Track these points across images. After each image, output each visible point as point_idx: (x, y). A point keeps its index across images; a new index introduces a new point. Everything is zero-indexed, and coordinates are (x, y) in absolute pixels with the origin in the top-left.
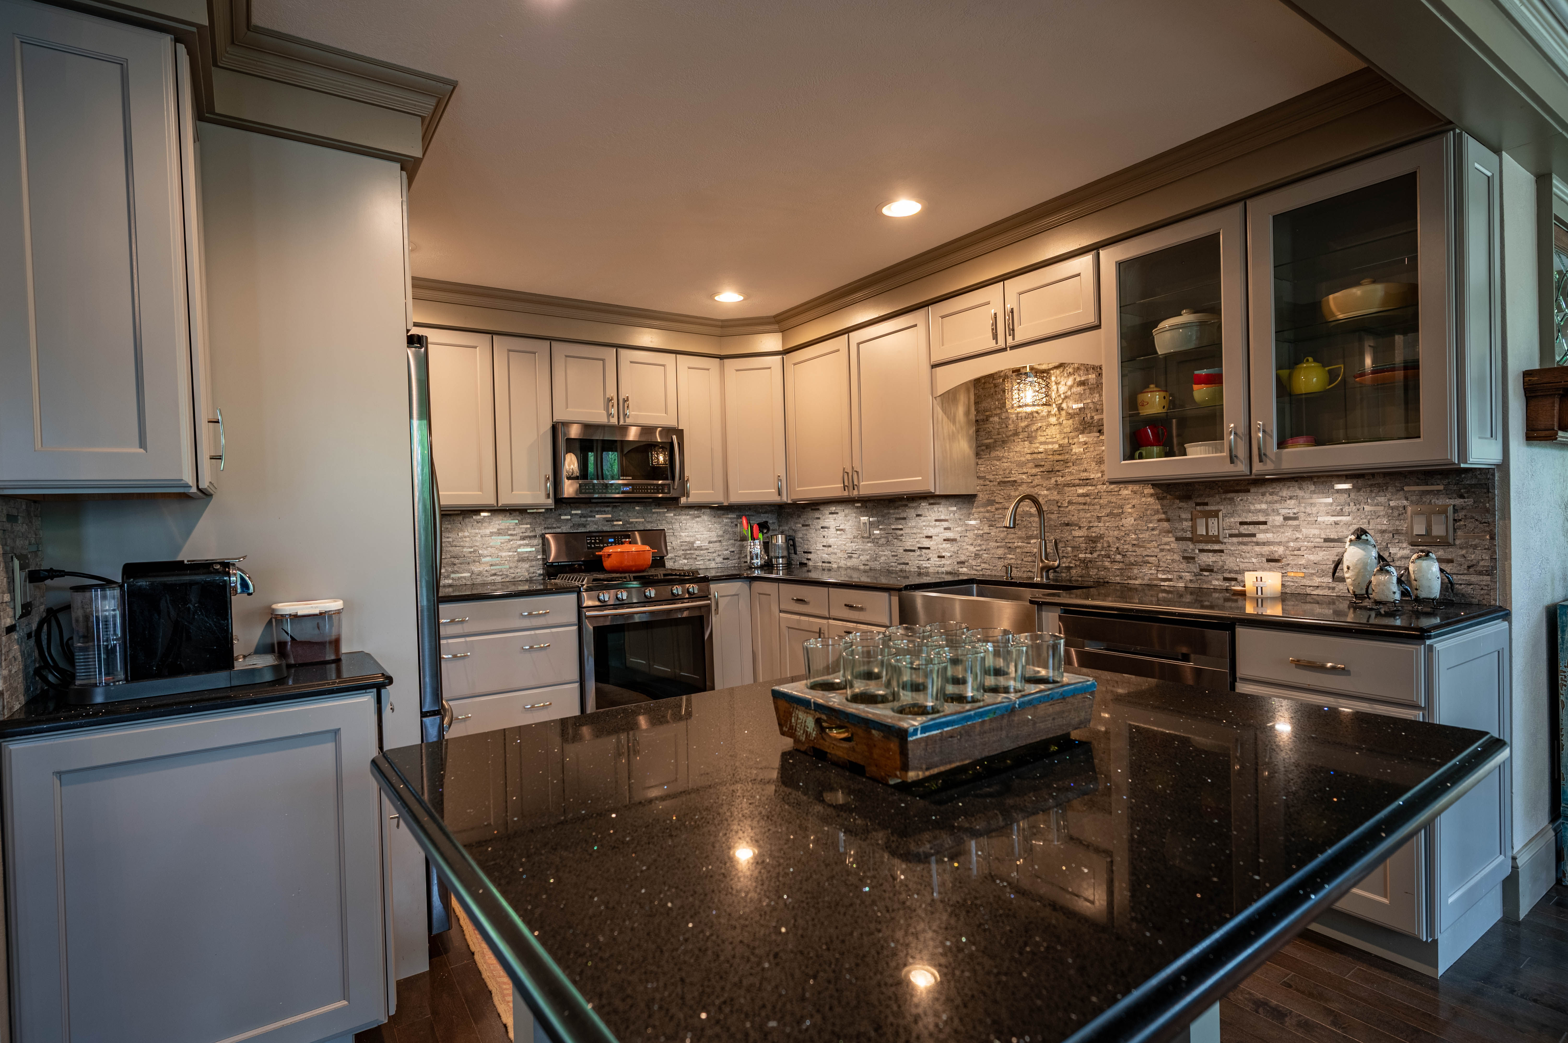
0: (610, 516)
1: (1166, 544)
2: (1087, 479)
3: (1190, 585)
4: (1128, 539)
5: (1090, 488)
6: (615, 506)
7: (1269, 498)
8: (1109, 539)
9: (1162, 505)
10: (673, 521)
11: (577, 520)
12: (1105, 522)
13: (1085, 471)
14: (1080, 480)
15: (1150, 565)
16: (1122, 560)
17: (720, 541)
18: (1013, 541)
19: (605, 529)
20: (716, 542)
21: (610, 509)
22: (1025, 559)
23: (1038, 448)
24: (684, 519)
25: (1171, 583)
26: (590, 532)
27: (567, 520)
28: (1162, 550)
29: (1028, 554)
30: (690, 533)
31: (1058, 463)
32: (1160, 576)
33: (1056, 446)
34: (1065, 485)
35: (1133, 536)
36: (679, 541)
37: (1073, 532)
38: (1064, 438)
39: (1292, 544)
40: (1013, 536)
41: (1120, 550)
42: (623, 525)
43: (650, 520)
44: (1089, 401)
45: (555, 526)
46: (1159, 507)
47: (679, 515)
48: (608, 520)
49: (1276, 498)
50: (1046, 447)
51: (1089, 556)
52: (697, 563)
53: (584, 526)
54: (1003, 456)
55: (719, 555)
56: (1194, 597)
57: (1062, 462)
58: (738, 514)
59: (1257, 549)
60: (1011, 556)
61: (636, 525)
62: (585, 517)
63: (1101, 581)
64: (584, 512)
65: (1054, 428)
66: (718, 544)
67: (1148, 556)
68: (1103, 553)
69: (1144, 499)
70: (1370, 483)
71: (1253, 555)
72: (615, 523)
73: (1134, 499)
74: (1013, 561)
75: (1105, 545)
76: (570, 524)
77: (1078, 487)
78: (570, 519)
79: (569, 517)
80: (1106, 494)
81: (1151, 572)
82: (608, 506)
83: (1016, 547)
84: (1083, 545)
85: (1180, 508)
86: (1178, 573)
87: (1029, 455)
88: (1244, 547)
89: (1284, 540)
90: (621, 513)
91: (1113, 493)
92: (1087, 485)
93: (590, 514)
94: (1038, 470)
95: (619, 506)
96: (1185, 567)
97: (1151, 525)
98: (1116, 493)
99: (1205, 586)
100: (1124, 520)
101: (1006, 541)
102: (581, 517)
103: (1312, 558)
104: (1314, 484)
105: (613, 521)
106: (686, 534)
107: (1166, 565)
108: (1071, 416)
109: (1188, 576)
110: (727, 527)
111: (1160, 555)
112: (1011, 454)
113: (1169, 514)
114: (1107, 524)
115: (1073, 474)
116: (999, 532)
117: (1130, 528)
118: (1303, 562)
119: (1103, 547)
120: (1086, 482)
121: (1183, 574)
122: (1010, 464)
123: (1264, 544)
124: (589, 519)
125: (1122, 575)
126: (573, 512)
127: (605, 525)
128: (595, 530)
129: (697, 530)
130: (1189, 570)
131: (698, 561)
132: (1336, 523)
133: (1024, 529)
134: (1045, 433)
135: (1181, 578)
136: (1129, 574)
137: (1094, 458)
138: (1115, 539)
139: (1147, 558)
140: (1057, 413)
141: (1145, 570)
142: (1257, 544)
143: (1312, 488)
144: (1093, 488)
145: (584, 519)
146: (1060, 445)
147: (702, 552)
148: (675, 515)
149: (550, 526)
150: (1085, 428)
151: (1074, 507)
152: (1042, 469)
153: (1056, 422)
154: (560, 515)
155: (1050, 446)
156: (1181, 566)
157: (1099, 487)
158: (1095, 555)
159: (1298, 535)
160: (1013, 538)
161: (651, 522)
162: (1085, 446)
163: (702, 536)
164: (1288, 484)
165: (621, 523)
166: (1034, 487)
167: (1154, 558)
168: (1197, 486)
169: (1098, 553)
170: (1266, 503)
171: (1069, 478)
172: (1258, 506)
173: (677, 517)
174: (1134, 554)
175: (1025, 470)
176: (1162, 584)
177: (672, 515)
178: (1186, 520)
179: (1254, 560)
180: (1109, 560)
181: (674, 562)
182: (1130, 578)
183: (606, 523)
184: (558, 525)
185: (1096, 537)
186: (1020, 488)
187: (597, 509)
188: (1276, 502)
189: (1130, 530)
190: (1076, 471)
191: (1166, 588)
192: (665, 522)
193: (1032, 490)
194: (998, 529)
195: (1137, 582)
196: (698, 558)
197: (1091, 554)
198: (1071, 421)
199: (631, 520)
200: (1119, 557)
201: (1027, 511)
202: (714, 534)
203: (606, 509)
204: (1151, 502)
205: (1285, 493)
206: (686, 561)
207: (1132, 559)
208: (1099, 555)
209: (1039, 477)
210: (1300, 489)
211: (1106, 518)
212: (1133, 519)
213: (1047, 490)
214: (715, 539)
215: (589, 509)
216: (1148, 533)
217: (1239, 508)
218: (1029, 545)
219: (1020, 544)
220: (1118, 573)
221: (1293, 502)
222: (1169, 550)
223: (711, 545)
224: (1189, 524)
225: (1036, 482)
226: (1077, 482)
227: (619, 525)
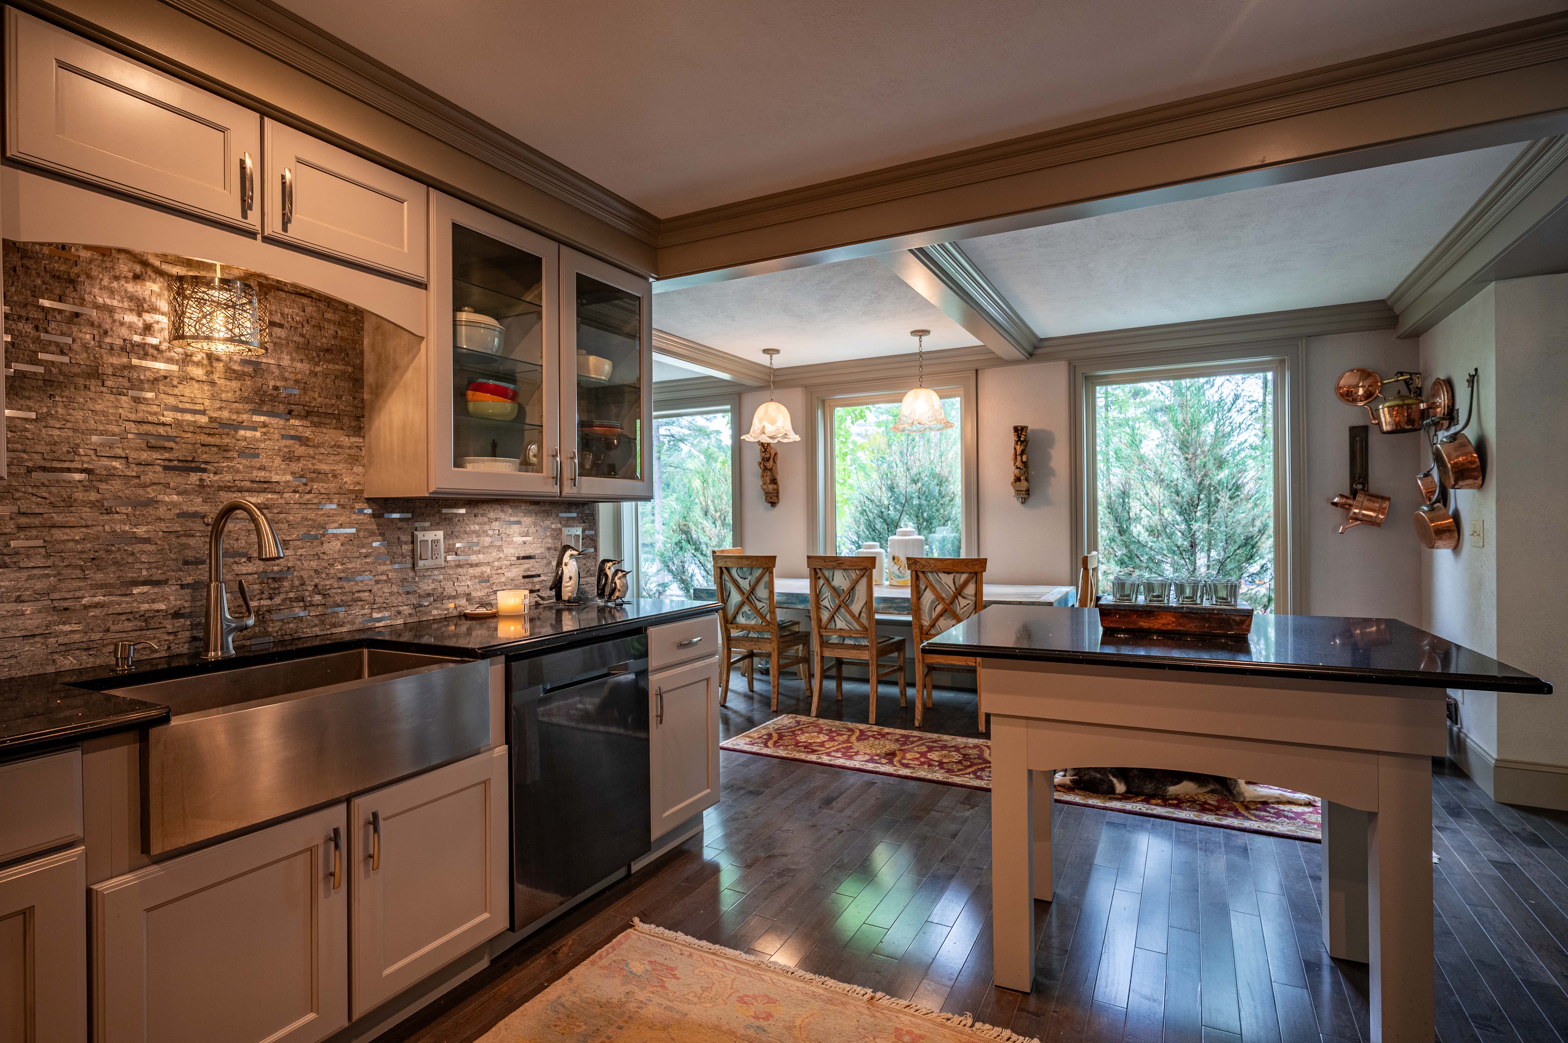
1: (382, 574)
2: (265, 482)
3: (410, 620)
4: (332, 571)
5: (270, 496)
7: (480, 519)
8: (302, 573)
9: (378, 525)
12: (296, 548)
13: (262, 468)
14: (252, 481)
15: (362, 603)
16: (323, 602)
18: (78, 594)
22: (113, 628)
23: (156, 414)
25: (388, 622)
28: (377, 582)
29: (123, 617)
31: (206, 449)
32: (376, 615)
33: (203, 420)
34: (220, 488)
35: (340, 567)
37: (235, 567)
38: (220, 408)
39: (496, 564)
40: (76, 584)
41: (320, 588)
44: (272, 362)
46: (375, 527)
49: (486, 519)
50: (179, 416)
51: (268, 602)
54: (48, 414)
56: (414, 633)
57: (215, 449)
59: (471, 571)
60: (67, 628)
63: (287, 638)
65: (196, 385)
67: (359, 591)
68: (292, 595)
69: (354, 517)
70: (543, 509)
71: (468, 577)
73: (341, 515)
74: (77, 637)
75: (297, 583)
77: (247, 494)
80: (297, 506)
81: (363, 612)
83: (86, 607)
84: (256, 587)
85: (399, 529)
86: (396, 609)
87: (133, 425)
88: (460, 570)
89: (491, 560)
91: (310, 506)
92: (264, 491)
94: (156, 455)
96: (405, 599)
97: (364, 551)
98: (314, 506)
99: (425, 619)
100: (326, 546)
101: (56, 596)
103: (508, 575)
104: (511, 507)
107: (382, 601)
108: (232, 374)
109: (406, 610)
111: (375, 589)
112: (79, 415)
113: (387, 536)
114: (300, 552)
115: (238, 471)
116: (29, 578)
117: (336, 556)
118: (503, 579)
119: (292, 587)
120: (265, 486)
121: (401, 608)
122: (70, 433)
123: (477, 565)
125: (323, 623)
130: (409, 602)
132: (524, 543)
133: (113, 568)
134: (176, 391)
135: (399, 613)
136: (334, 620)
137: (280, 450)
138: (312, 573)
139: (357, 595)
140: (205, 362)
141: (356, 611)
142: (471, 565)
143: (510, 511)
144: (275, 496)
146: (212, 420)
150: (263, 402)
151: (239, 526)
152: (167, 455)
153: (204, 378)
155: (188, 417)
156: (400, 599)
157: (286, 495)
158: (278, 600)
159: (502, 555)
160: (80, 589)
162: (264, 430)
164: (495, 506)
166: (144, 486)
167: (367, 594)
168: (417, 503)
169: (283, 596)
170: (478, 524)
171: (229, 477)
172: (472, 528)
174: (340, 591)
175: (120, 452)
176: (377, 625)
178: (406, 543)
179: (469, 583)
180: (301, 604)
182: (334, 625)
185: (281, 571)
186: (103, 486)
188: (485, 523)
189: (335, 560)
190: (245, 467)
191: (381, 629)
193: (141, 491)
194: (24, 574)
195: (344, 629)
197: (271, 599)
198: (235, 384)
200: (318, 598)
201: (125, 532)
204: (365, 521)
205: (492, 515)
207: (338, 599)
208: (284, 600)
209: (158, 469)
210: (502, 511)
211: (298, 543)
212: (339, 544)
213: (178, 494)
216: (359, 561)
217: (458, 528)
218: (128, 599)
219: (99, 599)
220: (316, 621)
221: (497, 523)
222: (386, 581)
224: (410, 547)
225: (150, 476)
226: (248, 484)
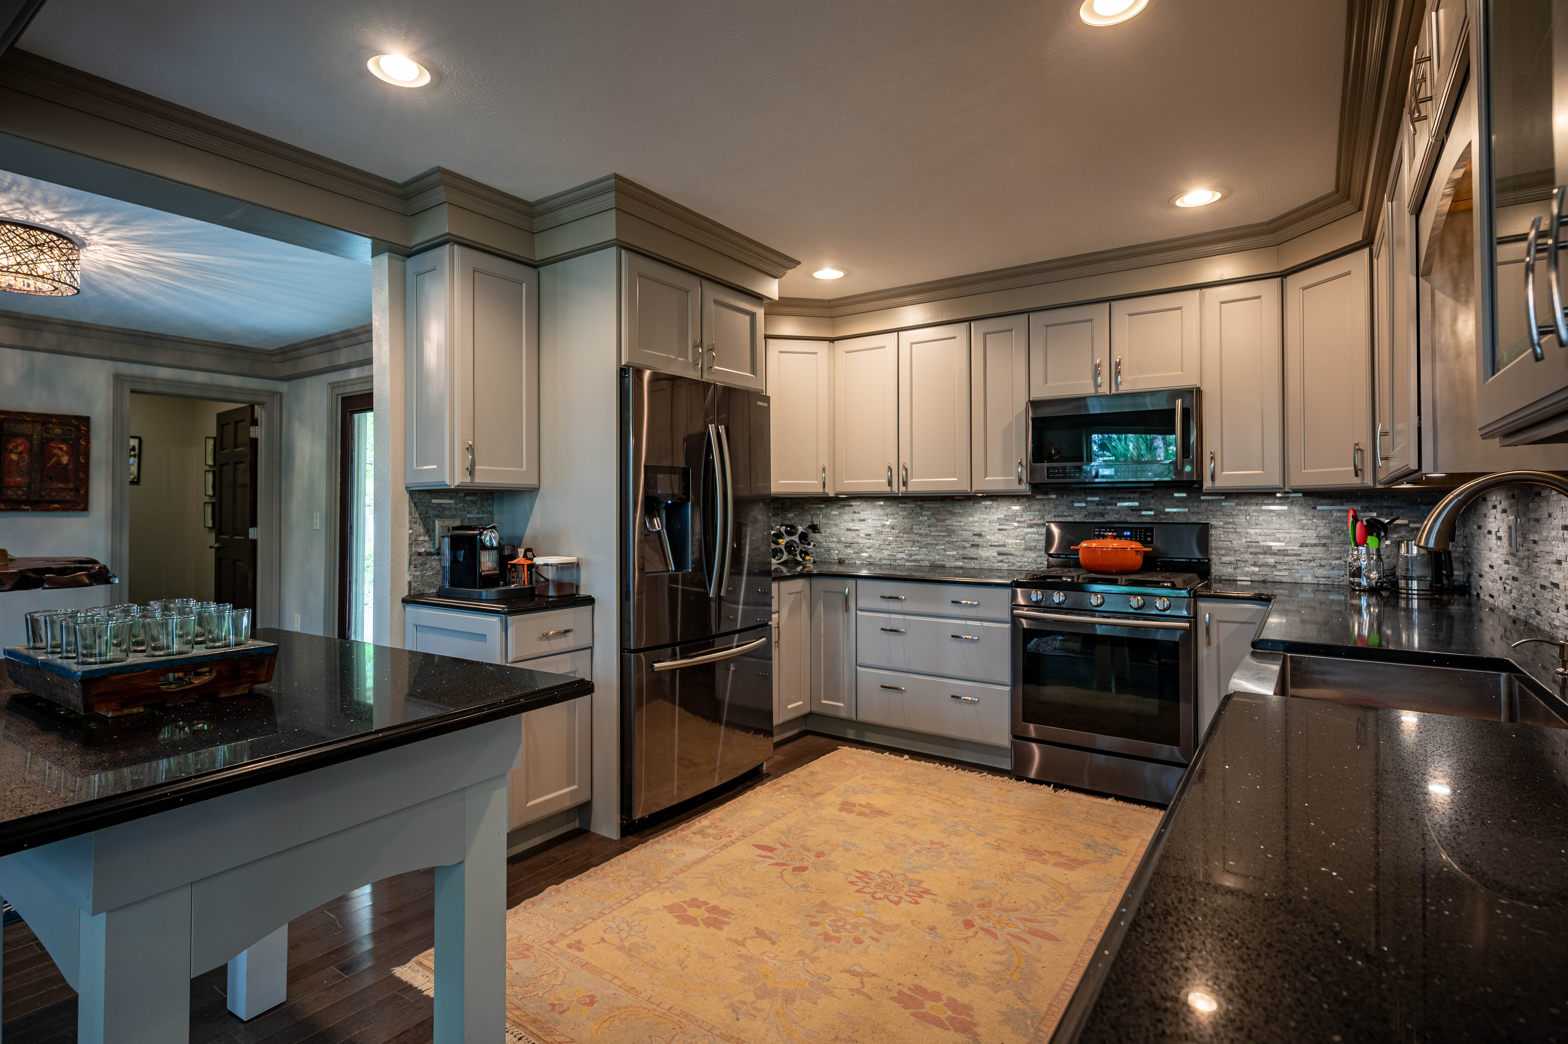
0: (1137, 504)
6: (1145, 493)
10: (1234, 513)
11: (1093, 508)
17: (1324, 545)
19: (1129, 519)
20: (1315, 545)
21: (1136, 495)
24: (1255, 511)
26: (1108, 522)
27: (1082, 508)
30: (1266, 531)
36: (1244, 540)
42: (1155, 515)
43: (1196, 510)
45: (1066, 514)
47: (1246, 504)
48: (1133, 509)
52: (1277, 573)
53: (1102, 515)
55: (1321, 566)
58: (1365, 504)
61: (1174, 516)
62: (1103, 505)
64: (1103, 499)
66: (1320, 548)
72: (1144, 513)
76: (1084, 513)
78: (1085, 507)
79: (1084, 505)
82: (1134, 493)
90: (1152, 501)
93: (1110, 501)
95: (1150, 492)
102: (1097, 505)
105: (1141, 510)
106: (1258, 531)
110: (1339, 525)
124: (1108, 507)
126: (1089, 499)
127: (1128, 515)
128: (1116, 520)
129: (1278, 526)
131: (1280, 570)
145: (1103, 508)
147: (1287, 558)
148: (1237, 504)
149: (1060, 514)
154: (1073, 502)
161: (1198, 513)
163: (1288, 536)
165: (1152, 513)
173: (1242, 508)
177: (1234, 504)
181: (1235, 568)
183: (1131, 513)
184: (1071, 513)
187: (1119, 496)
192: (1221, 513)
196: (1279, 567)
199: (1167, 510)
202: (1312, 533)
203: (1132, 496)
206: (1257, 569)
214: (1314, 542)
215: (1109, 496)
223: (1306, 549)
227: (1149, 516)
